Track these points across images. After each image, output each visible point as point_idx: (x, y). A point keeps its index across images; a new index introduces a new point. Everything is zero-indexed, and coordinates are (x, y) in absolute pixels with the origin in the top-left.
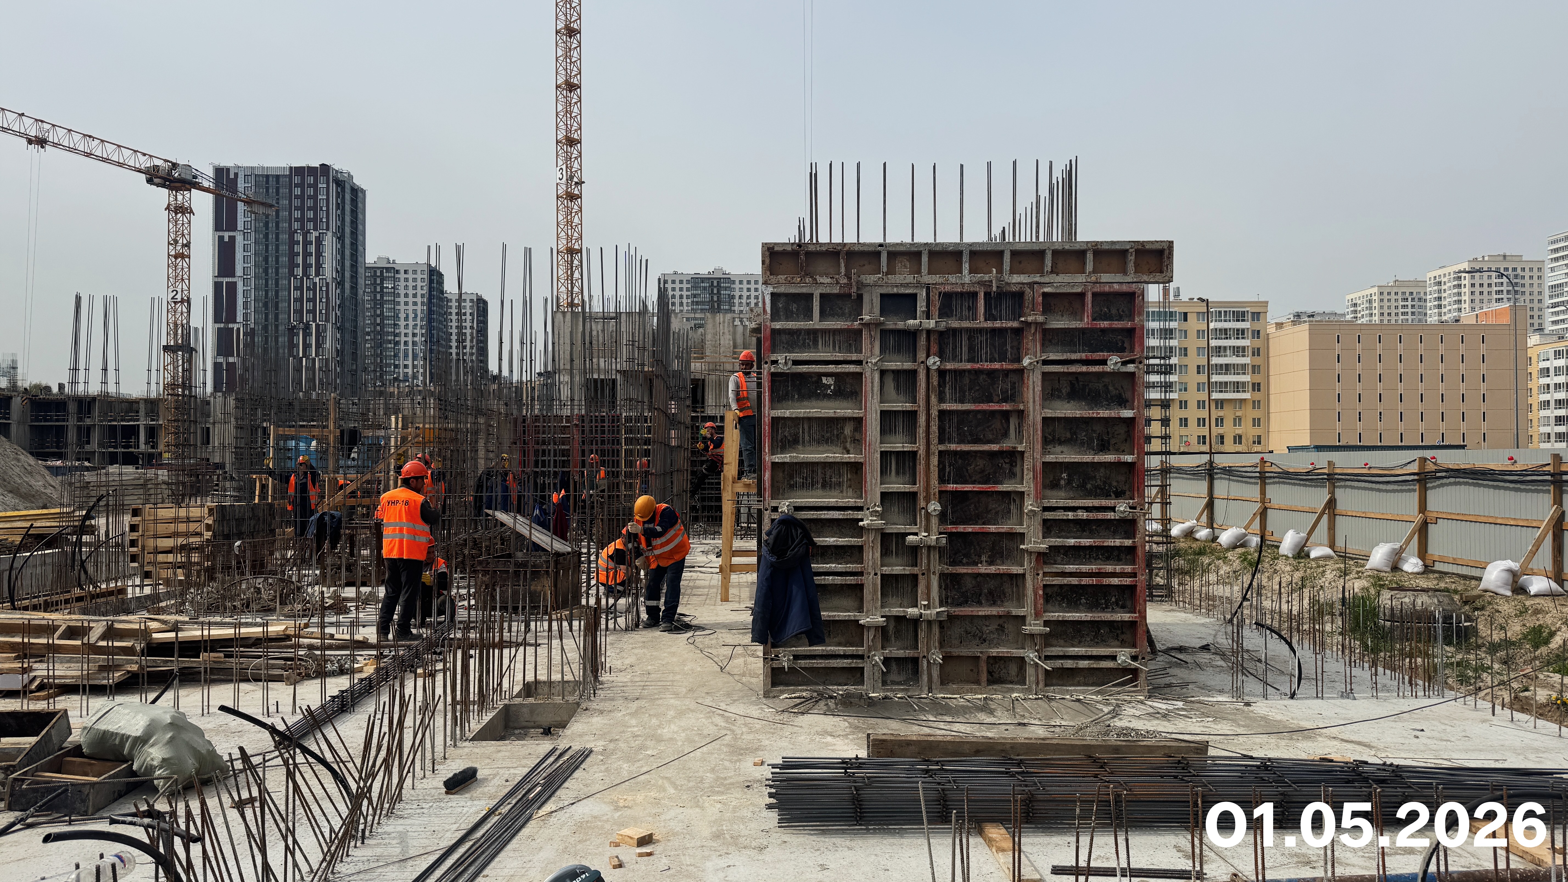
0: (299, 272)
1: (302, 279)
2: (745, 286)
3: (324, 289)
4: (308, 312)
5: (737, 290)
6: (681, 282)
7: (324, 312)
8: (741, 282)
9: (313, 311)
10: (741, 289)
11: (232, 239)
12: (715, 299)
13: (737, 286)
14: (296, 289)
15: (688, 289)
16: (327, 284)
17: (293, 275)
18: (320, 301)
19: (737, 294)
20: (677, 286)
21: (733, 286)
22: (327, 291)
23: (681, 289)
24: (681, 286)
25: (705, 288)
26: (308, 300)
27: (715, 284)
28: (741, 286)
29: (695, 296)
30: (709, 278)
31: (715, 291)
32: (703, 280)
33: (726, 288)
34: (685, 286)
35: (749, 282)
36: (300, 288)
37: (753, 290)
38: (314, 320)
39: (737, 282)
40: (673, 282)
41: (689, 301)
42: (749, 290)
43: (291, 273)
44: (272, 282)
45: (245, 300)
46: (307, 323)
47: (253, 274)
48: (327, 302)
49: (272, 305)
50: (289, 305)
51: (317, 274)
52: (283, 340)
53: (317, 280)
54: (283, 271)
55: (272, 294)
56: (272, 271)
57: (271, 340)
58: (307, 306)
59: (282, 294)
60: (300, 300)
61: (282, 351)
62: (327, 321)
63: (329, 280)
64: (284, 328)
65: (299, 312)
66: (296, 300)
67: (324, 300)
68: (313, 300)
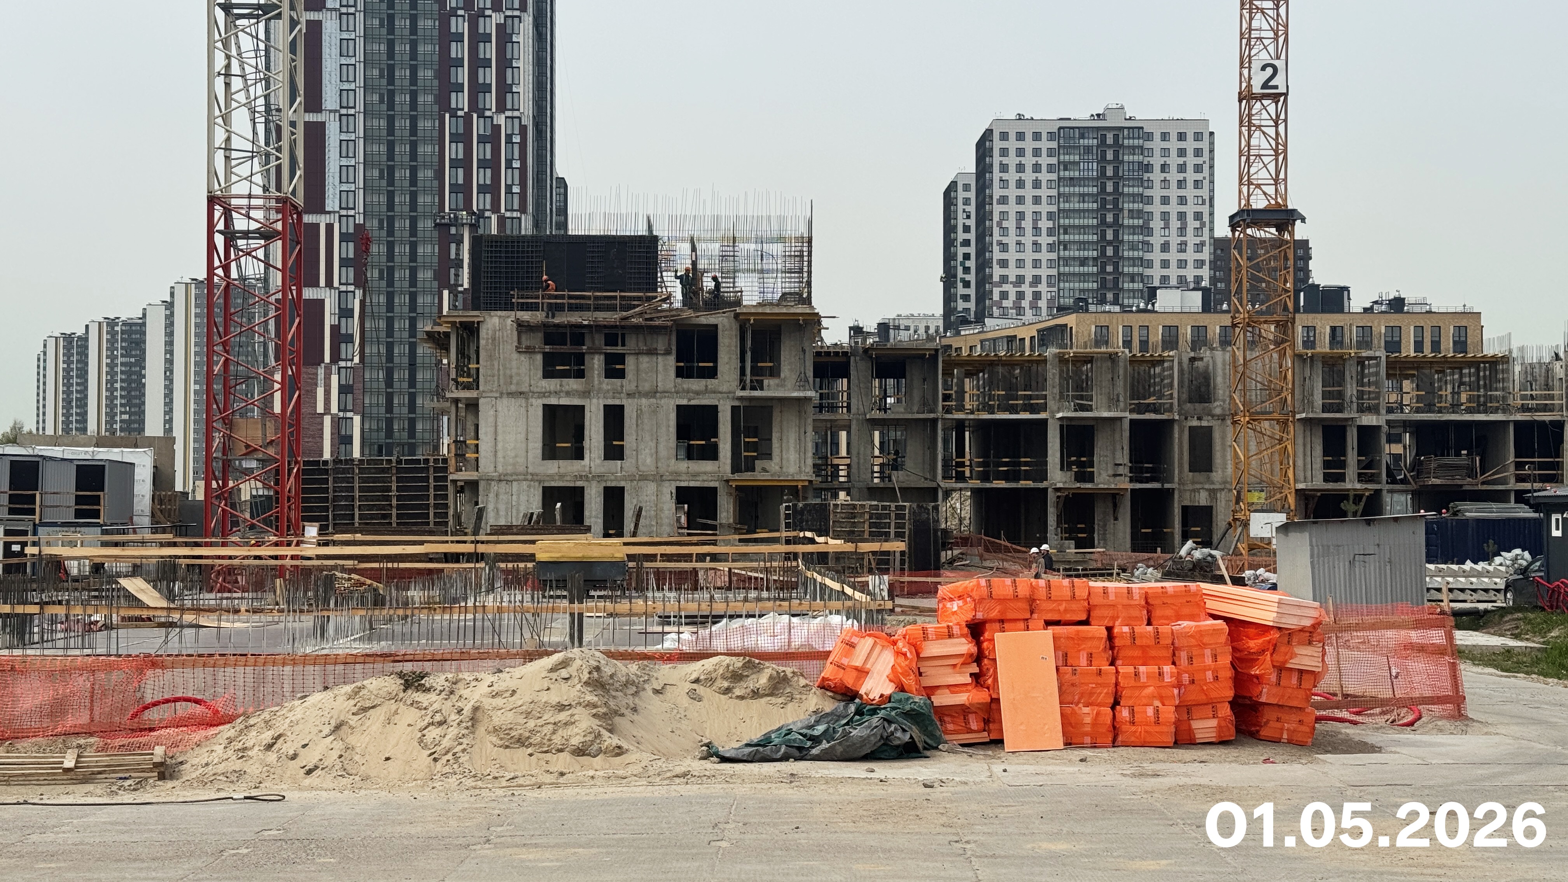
0: (461, 101)
1: (468, 118)
2: (1174, 145)
3: (516, 139)
4: (482, 189)
5: (1157, 152)
6: (1037, 136)
7: (516, 189)
8: (1165, 136)
9: (492, 189)
10: (1165, 152)
11: (316, 27)
12: (1110, 172)
13: (1157, 144)
14: (454, 139)
15: (1051, 153)
16: (523, 129)
17: (449, 109)
18: (509, 166)
19: (1156, 161)
20: (1029, 145)
21: (1148, 145)
22: (523, 145)
23: (1037, 152)
24: (1037, 145)
25: (1088, 149)
26: (482, 164)
27: (1110, 140)
28: (1165, 145)
29: (1066, 166)
30: (1098, 129)
31: (1110, 156)
32: (1083, 132)
33: (1133, 149)
34: (1045, 144)
35: (1182, 137)
36: (463, 137)
37: (1190, 152)
38: (496, 208)
39: (1157, 137)
40: (1020, 136)
41: (1054, 176)
42: (1182, 153)
43: (444, 104)
44: (402, 124)
45: (344, 162)
46: (480, 215)
47: (360, 107)
48: (523, 170)
49: (402, 175)
50: (440, 175)
51: (501, 108)
52: (427, 250)
53: (501, 120)
54: (426, 99)
55: (402, 150)
56: (402, 99)
57: (402, 250)
58: (479, 177)
59: (426, 150)
60: (464, 163)
61: (425, 275)
62: (523, 209)
63: (528, 121)
64: (429, 224)
65: (463, 190)
66: (455, 164)
67: (516, 164)
68: (491, 164)
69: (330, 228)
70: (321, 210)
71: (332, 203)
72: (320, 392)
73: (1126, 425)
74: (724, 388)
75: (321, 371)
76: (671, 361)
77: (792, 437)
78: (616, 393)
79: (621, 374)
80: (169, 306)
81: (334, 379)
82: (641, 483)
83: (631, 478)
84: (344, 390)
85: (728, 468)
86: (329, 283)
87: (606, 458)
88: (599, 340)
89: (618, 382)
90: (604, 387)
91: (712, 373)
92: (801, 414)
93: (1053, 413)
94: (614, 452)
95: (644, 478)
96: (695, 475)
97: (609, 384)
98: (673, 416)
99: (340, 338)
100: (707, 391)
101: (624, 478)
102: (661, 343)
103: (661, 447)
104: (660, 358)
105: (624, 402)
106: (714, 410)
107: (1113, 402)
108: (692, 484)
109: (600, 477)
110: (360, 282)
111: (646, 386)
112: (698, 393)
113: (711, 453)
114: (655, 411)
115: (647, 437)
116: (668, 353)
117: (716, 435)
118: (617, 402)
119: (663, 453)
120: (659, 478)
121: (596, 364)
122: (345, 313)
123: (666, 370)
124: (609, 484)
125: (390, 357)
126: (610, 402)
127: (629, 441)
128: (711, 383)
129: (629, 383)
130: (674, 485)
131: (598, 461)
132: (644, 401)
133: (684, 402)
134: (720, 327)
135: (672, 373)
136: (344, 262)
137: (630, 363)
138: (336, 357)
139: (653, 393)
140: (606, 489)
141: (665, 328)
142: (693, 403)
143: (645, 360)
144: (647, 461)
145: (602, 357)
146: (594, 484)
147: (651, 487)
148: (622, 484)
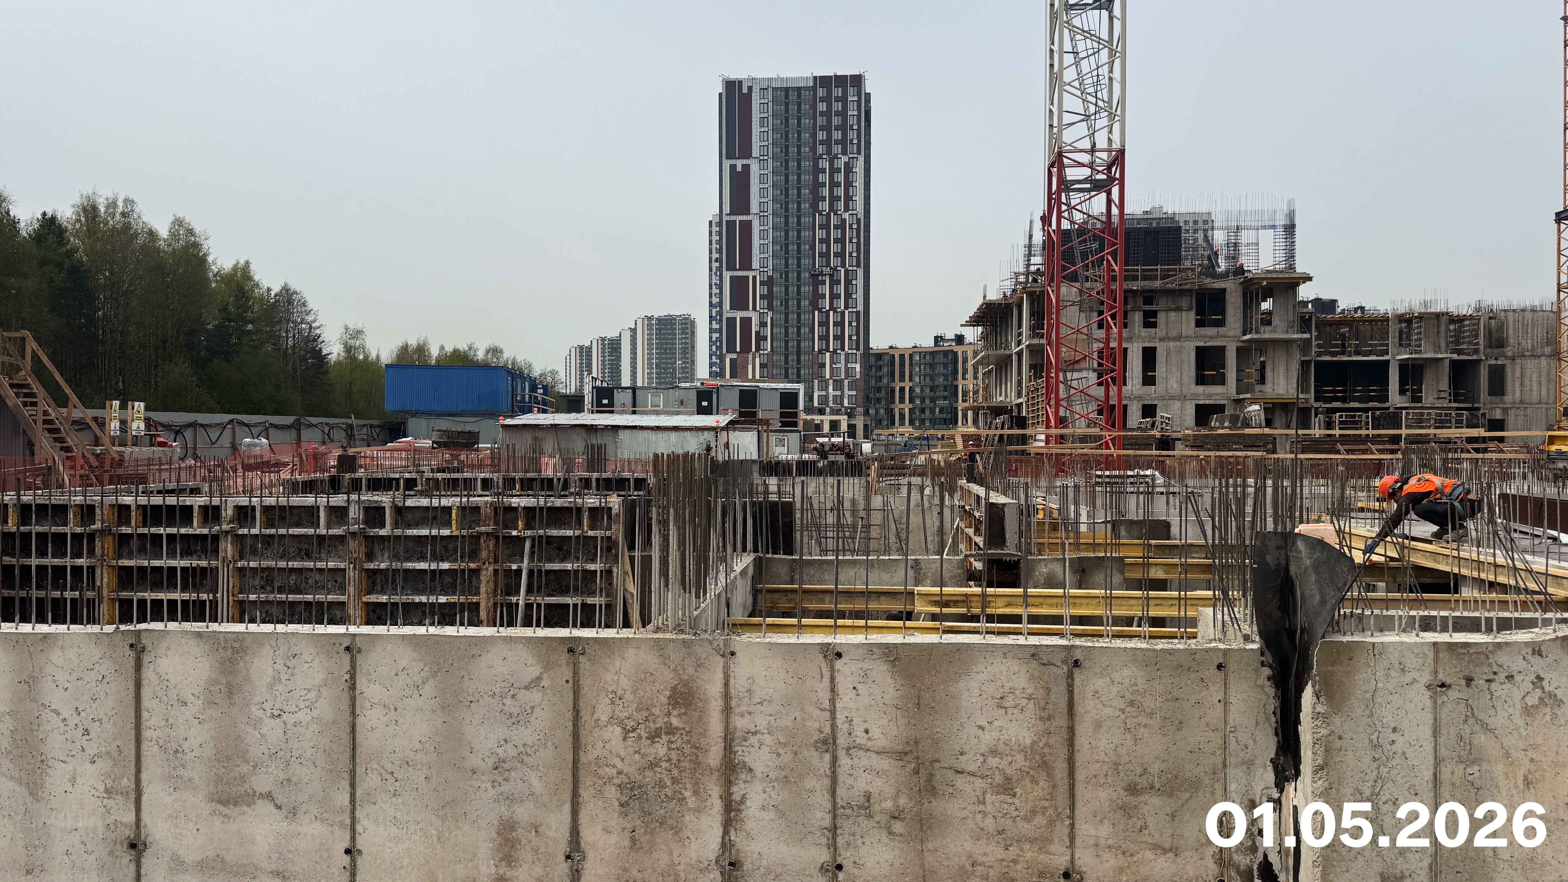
0: (825, 206)
1: (828, 215)
3: (855, 226)
7: (854, 254)
8: (1186, 222)
9: (841, 255)
11: (746, 168)
14: (821, 227)
16: (858, 221)
17: (818, 211)
18: (851, 241)
22: (858, 229)
30: (1147, 219)
35: (1196, 222)
36: (826, 227)
37: (1201, 231)
38: (843, 265)
39: (1182, 223)
43: (815, 208)
44: (793, 220)
45: (762, 242)
46: (835, 269)
47: (770, 211)
48: (858, 243)
49: (793, 248)
50: (813, 248)
51: (847, 209)
52: (806, 289)
53: (846, 216)
54: (805, 206)
55: (793, 234)
56: (793, 206)
57: (793, 290)
58: (834, 248)
59: (805, 234)
60: (826, 241)
61: (805, 303)
62: (858, 266)
63: (861, 216)
64: (807, 275)
65: (826, 255)
66: (821, 241)
67: (855, 240)
68: (841, 241)
69: (754, 278)
70: (750, 268)
71: (755, 265)
72: (750, 367)
73: (1447, 362)
74: (1231, 334)
75: (750, 356)
76: (1192, 316)
77: (1282, 369)
78: (1151, 338)
79: (1154, 325)
80: (634, 331)
81: (757, 360)
82: (1170, 402)
83: (1163, 398)
84: (762, 366)
85: (1234, 391)
86: (754, 309)
87: (1144, 384)
88: (1140, 301)
89: (1153, 330)
90: (1143, 334)
91: (1221, 323)
92: (1288, 353)
93: (1394, 356)
94: (1149, 380)
95: (1172, 398)
96: (1210, 396)
97: (1146, 332)
98: (1193, 354)
99: (760, 338)
100: (1218, 336)
101: (1157, 398)
102: (1185, 302)
103: (1185, 375)
104: (1184, 313)
105: (1157, 345)
106: (1223, 349)
107: (1437, 348)
108: (1207, 402)
109: (1139, 398)
110: (770, 307)
111: (1173, 333)
112: (1211, 338)
113: (1221, 380)
114: (1179, 351)
115: (1174, 369)
116: (1190, 309)
117: (1223, 366)
118: (1152, 345)
119: (1186, 380)
120: (1183, 398)
121: (1137, 318)
122: (763, 324)
123: (1188, 321)
124: (1146, 403)
125: (787, 348)
126: (1147, 345)
127: (1160, 371)
128: (1221, 330)
129: (1160, 331)
130: (1194, 402)
131: (1138, 387)
132: (1172, 344)
133: (1202, 344)
134: (1228, 290)
135: (1193, 324)
136: (762, 297)
137: (1161, 317)
138: (758, 349)
139: (1178, 338)
140: (1144, 406)
141: (1191, 290)
142: (1208, 344)
143: (1172, 315)
144: (1174, 386)
145: (1141, 313)
146: (1135, 402)
147: (1177, 404)
148: (1155, 402)
